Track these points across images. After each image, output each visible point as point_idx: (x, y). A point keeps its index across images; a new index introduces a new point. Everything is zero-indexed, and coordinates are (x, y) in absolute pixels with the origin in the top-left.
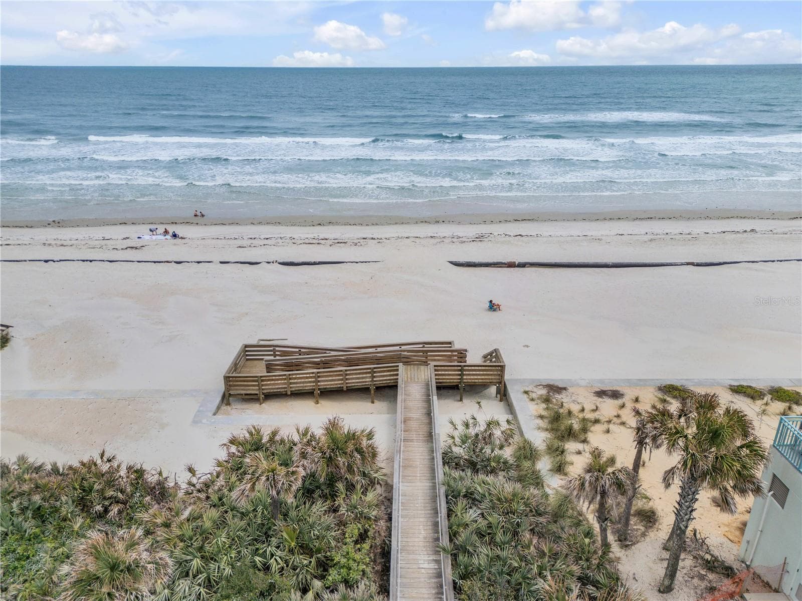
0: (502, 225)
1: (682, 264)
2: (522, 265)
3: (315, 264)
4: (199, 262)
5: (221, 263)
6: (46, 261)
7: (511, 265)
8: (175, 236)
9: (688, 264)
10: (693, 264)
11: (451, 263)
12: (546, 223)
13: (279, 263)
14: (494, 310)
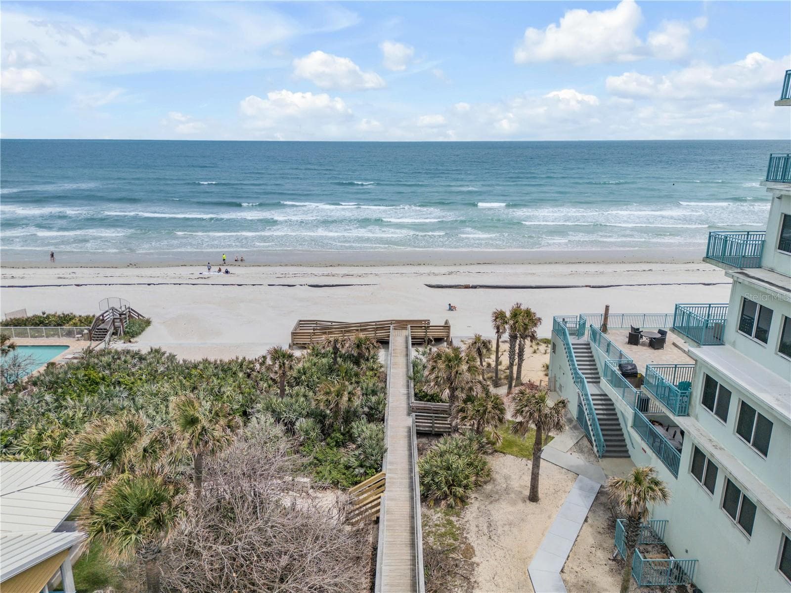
0: (467, 266)
1: (583, 287)
2: (475, 287)
3: (333, 286)
4: (253, 285)
5: (269, 285)
6: (149, 285)
7: (467, 287)
8: (227, 272)
9: (586, 286)
10: (590, 286)
11: (427, 285)
12: (502, 266)
13: (309, 286)
14: (452, 310)
